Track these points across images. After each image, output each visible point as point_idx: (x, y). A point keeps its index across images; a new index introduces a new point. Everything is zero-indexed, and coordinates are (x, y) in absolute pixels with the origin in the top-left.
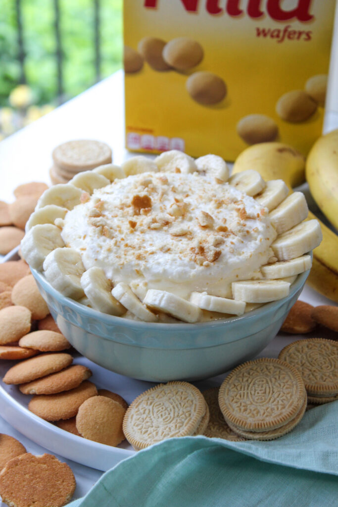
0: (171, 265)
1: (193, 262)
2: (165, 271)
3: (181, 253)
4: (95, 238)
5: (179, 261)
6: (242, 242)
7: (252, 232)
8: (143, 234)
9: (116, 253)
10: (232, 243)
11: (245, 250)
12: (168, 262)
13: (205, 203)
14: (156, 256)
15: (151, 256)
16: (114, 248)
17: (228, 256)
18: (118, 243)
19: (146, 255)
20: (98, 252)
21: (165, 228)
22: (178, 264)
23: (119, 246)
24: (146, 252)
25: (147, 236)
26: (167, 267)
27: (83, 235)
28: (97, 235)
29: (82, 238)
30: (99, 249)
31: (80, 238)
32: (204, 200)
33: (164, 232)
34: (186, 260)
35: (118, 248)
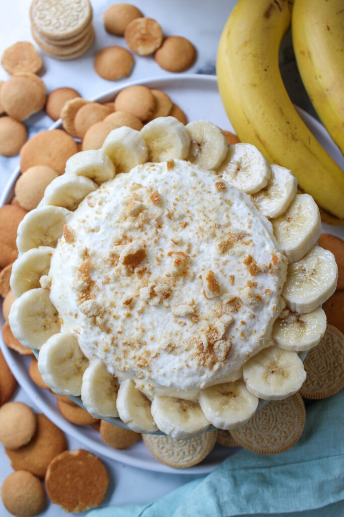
0: (178, 376)
1: (201, 367)
2: (172, 385)
3: (187, 350)
4: (89, 330)
5: (186, 371)
6: (254, 317)
7: (264, 296)
8: (142, 316)
9: (114, 353)
10: (243, 323)
11: (256, 327)
12: (174, 372)
13: (207, 241)
14: (160, 361)
15: (154, 360)
16: (112, 348)
17: (239, 345)
18: (115, 342)
19: (149, 359)
20: (94, 348)
21: (166, 303)
22: (185, 375)
23: (117, 346)
24: (148, 353)
25: (147, 319)
26: (174, 379)
27: (74, 314)
28: (90, 326)
29: (74, 317)
30: (95, 346)
31: (71, 314)
32: (206, 236)
33: (164, 309)
34: (194, 364)
35: (116, 348)
